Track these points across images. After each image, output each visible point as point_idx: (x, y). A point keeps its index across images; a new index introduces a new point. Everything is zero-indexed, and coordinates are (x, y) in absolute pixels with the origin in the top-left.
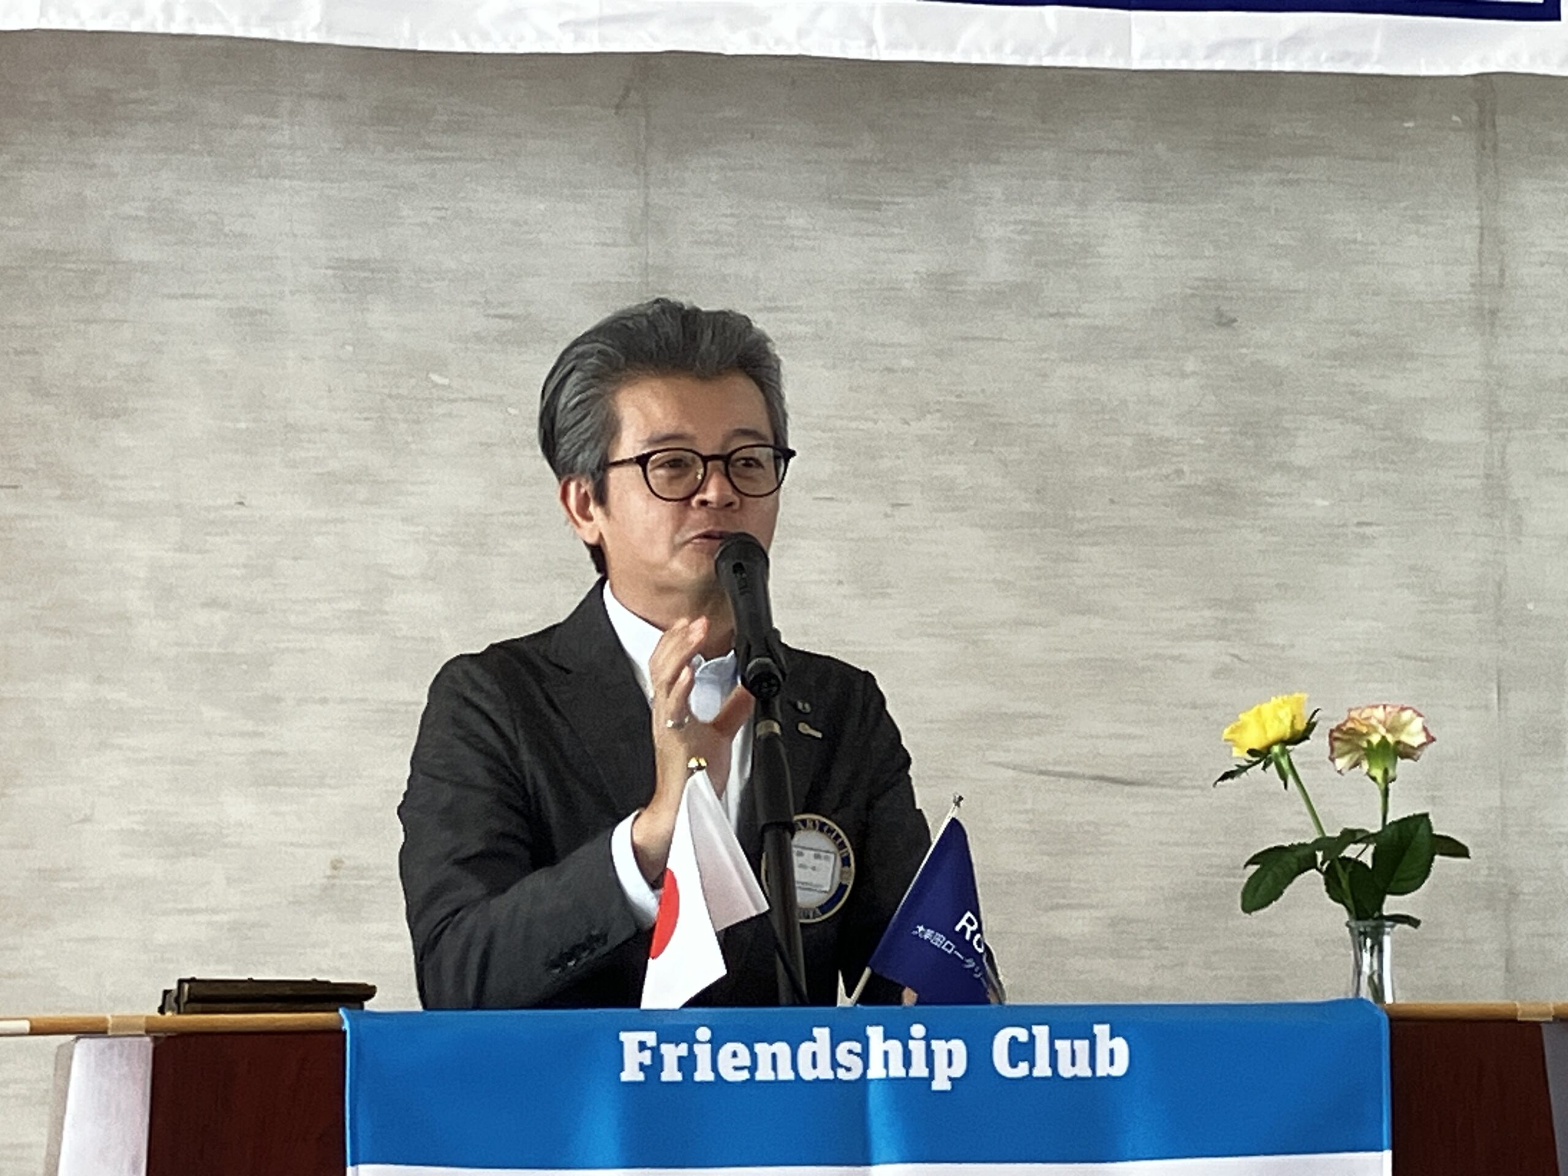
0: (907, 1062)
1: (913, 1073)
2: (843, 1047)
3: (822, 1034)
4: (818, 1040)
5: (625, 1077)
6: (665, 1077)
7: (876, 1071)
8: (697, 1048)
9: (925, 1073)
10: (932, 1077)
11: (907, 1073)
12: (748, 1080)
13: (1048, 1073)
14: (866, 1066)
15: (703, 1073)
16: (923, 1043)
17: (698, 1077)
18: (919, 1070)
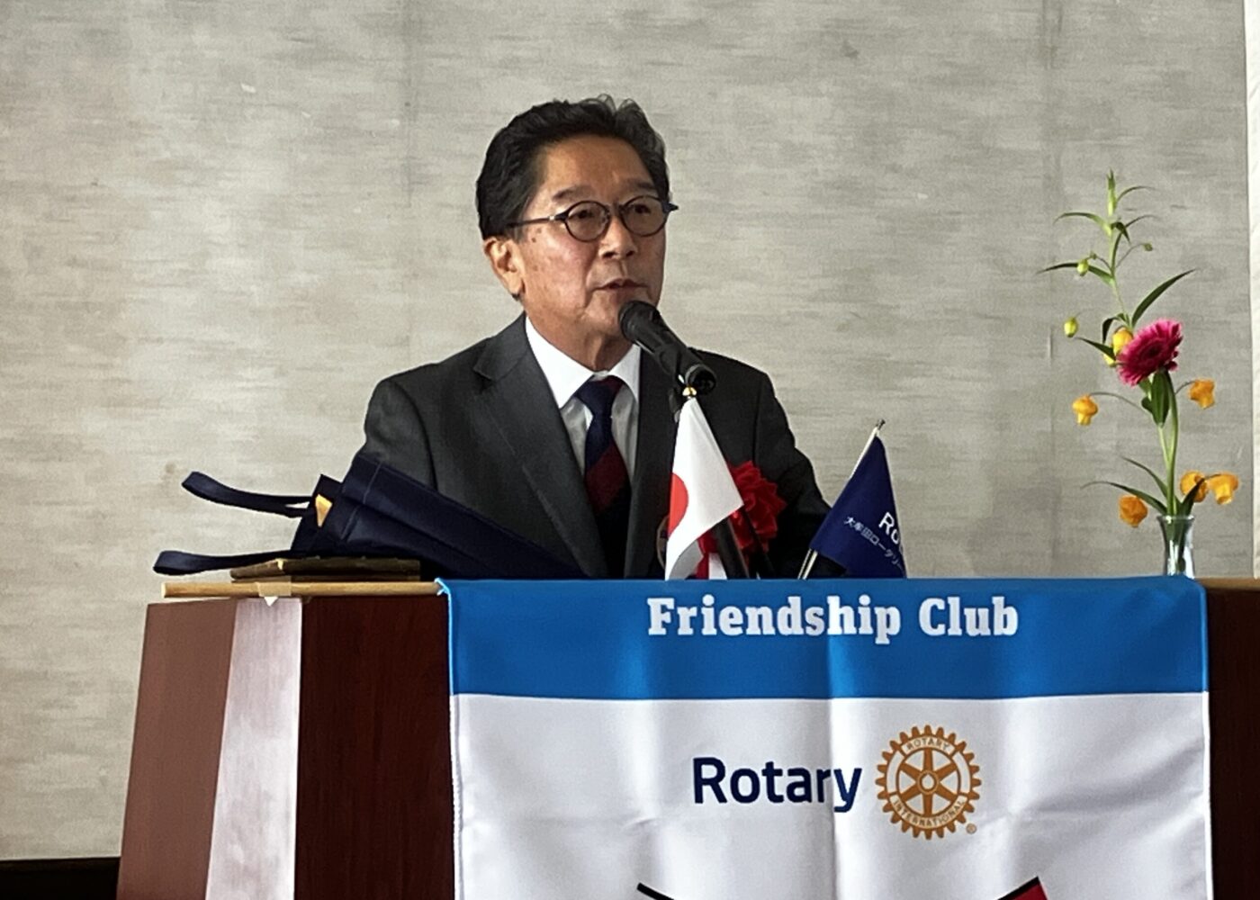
0: (857, 623)
1: (862, 631)
2: (810, 612)
3: (795, 601)
4: (792, 606)
5: (652, 632)
6: (681, 632)
7: (834, 629)
8: (704, 610)
9: (870, 631)
10: (875, 634)
11: (858, 631)
12: (740, 635)
13: (959, 632)
14: (827, 626)
15: (708, 630)
16: (868, 609)
17: (705, 632)
18: (866, 629)
